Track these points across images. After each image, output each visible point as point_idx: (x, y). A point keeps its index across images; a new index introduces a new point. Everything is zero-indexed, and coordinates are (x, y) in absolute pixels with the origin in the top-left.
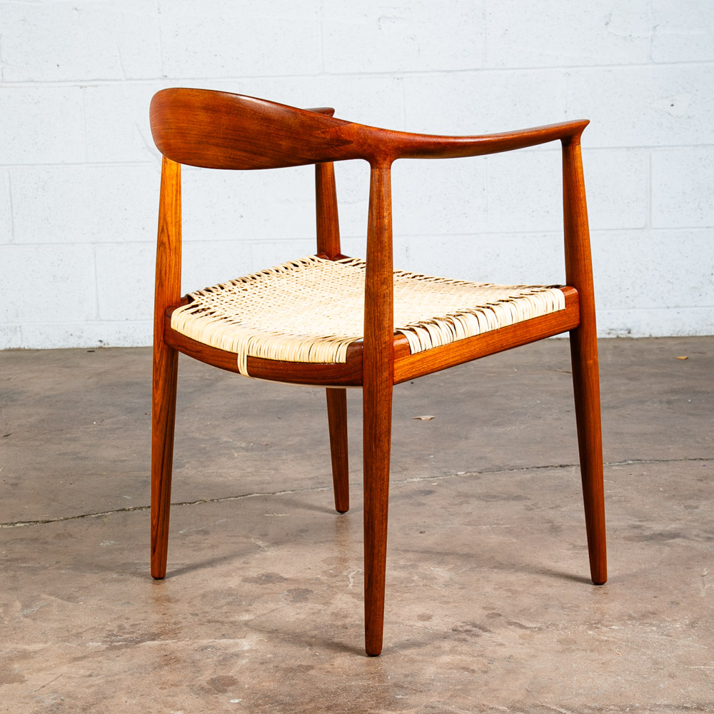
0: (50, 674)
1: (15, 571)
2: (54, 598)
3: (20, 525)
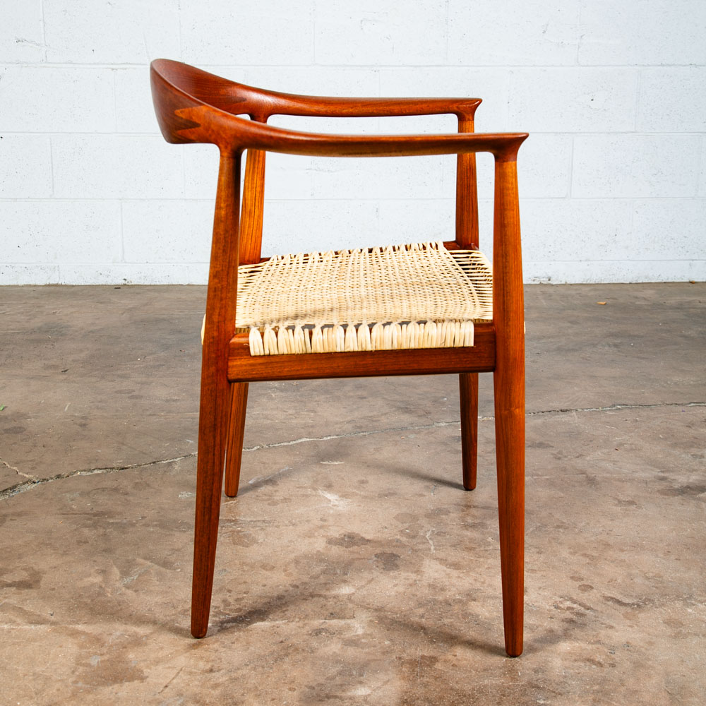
0: (169, 668)
1: (104, 528)
2: (150, 564)
3: (98, 471)
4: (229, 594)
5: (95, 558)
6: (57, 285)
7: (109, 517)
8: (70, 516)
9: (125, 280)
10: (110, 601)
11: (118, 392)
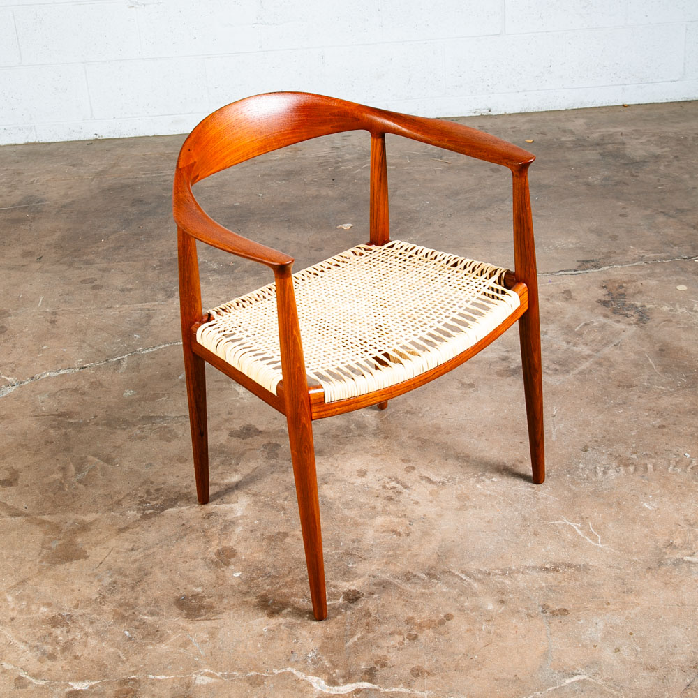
0: (104, 548)
1: (66, 428)
2: (97, 460)
3: (63, 372)
4: (151, 485)
5: (57, 457)
6: (35, 144)
7: (71, 417)
8: (40, 418)
9: (96, 135)
10: (67, 495)
11: (83, 282)
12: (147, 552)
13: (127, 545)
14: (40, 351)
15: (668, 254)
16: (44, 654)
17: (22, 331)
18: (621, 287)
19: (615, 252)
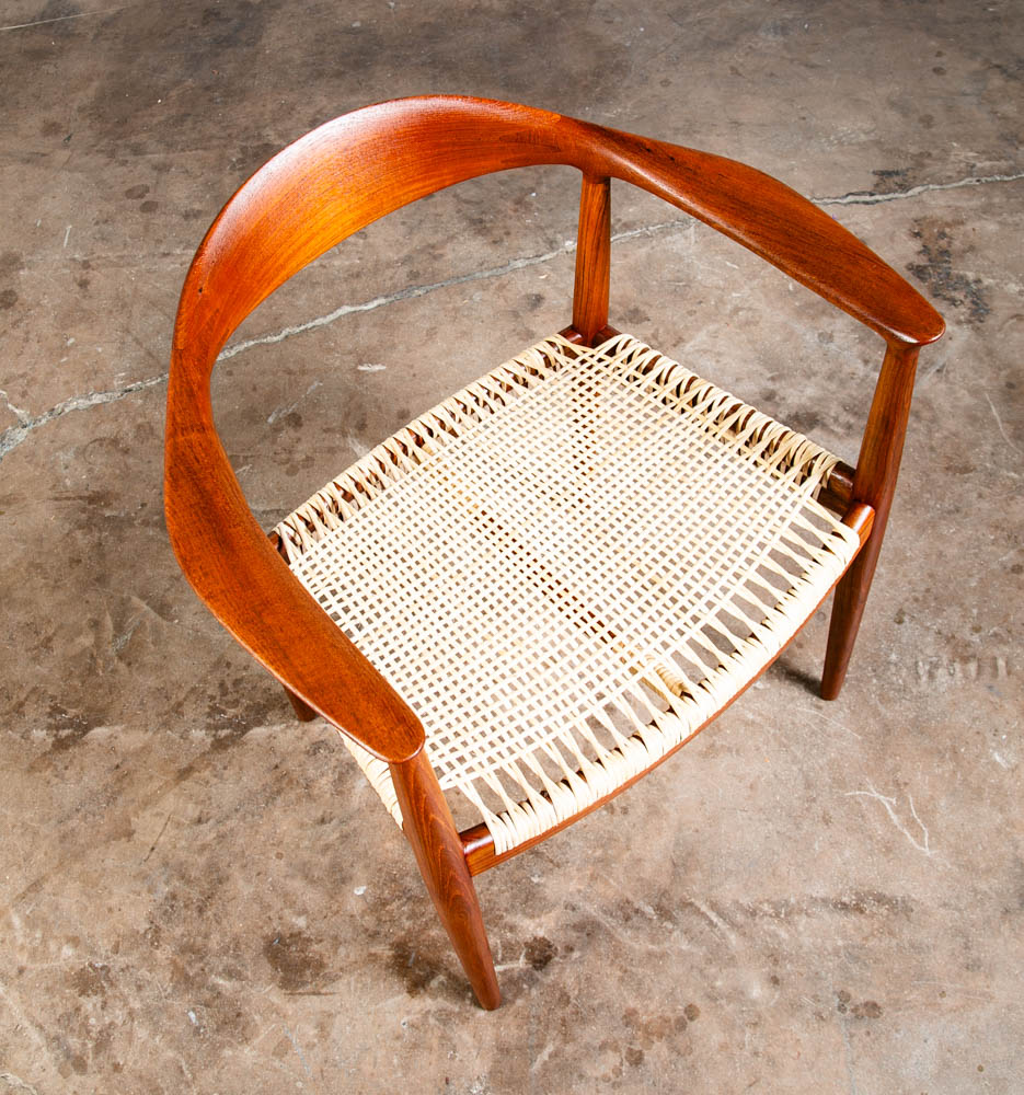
0: (157, 814)
1: (100, 531)
2: (146, 608)
3: (97, 399)
4: (227, 671)
5: (87, 596)
7: (108, 505)
8: (63, 503)
10: (100, 686)
11: (129, 194)
12: (222, 828)
13: (192, 811)
14: (64, 350)
15: (1012, 162)
16: (68, 1057)
17: (38, 304)
18: (942, 235)
19: (929, 155)
